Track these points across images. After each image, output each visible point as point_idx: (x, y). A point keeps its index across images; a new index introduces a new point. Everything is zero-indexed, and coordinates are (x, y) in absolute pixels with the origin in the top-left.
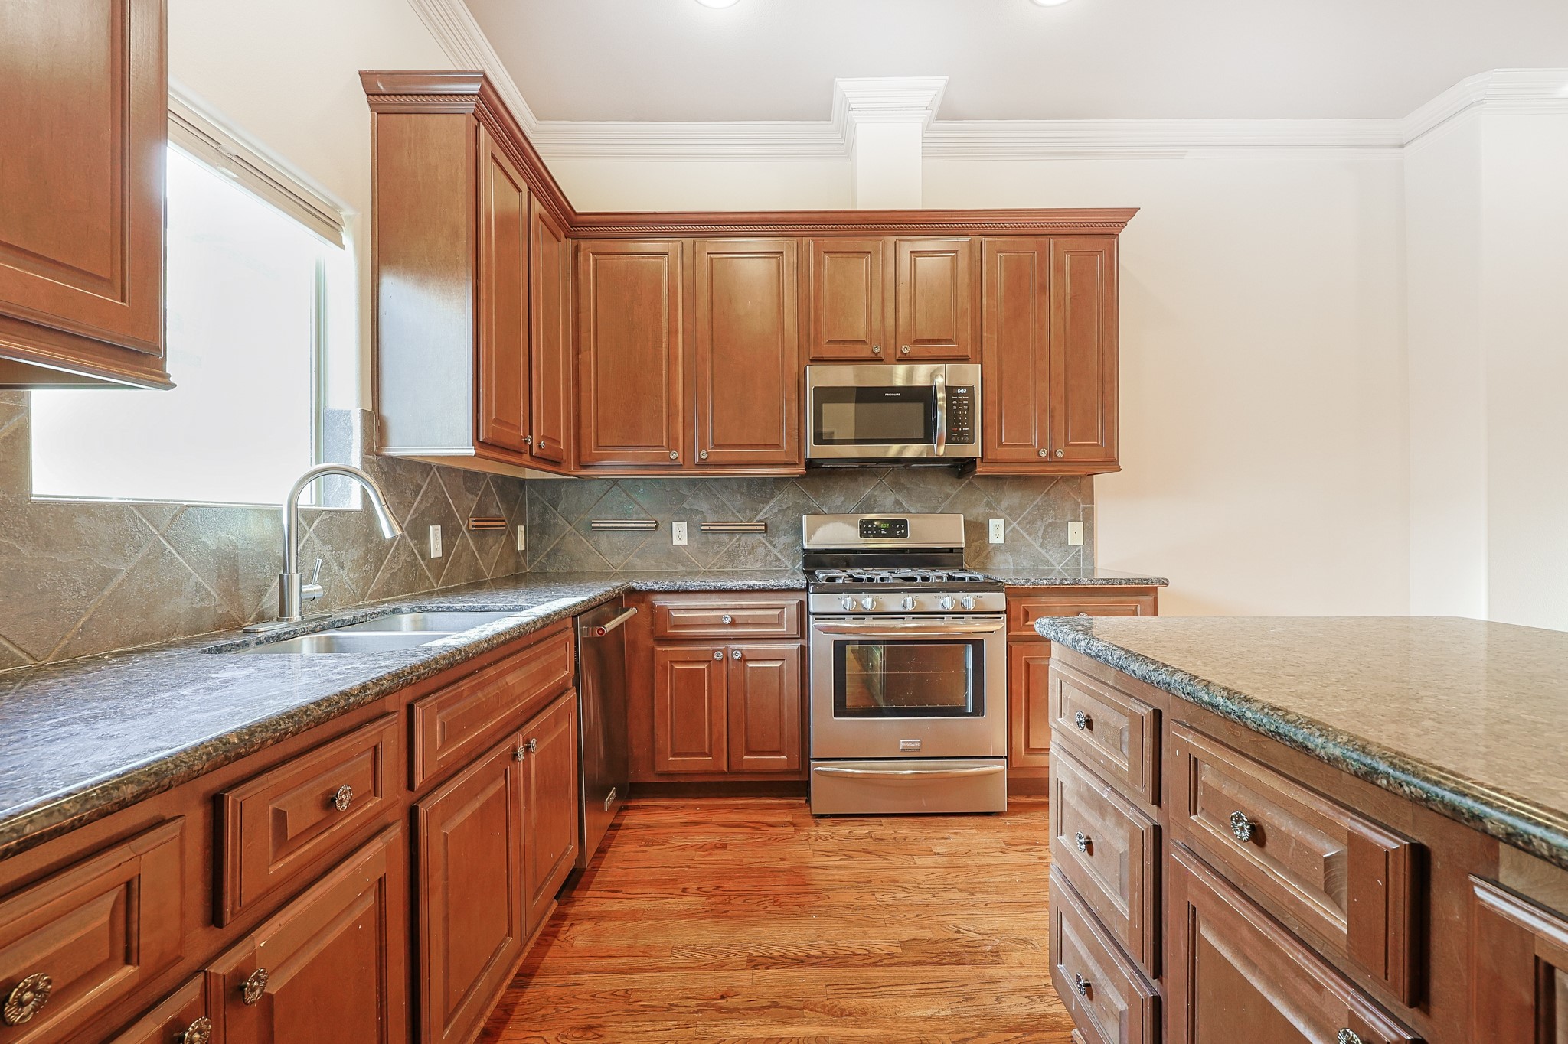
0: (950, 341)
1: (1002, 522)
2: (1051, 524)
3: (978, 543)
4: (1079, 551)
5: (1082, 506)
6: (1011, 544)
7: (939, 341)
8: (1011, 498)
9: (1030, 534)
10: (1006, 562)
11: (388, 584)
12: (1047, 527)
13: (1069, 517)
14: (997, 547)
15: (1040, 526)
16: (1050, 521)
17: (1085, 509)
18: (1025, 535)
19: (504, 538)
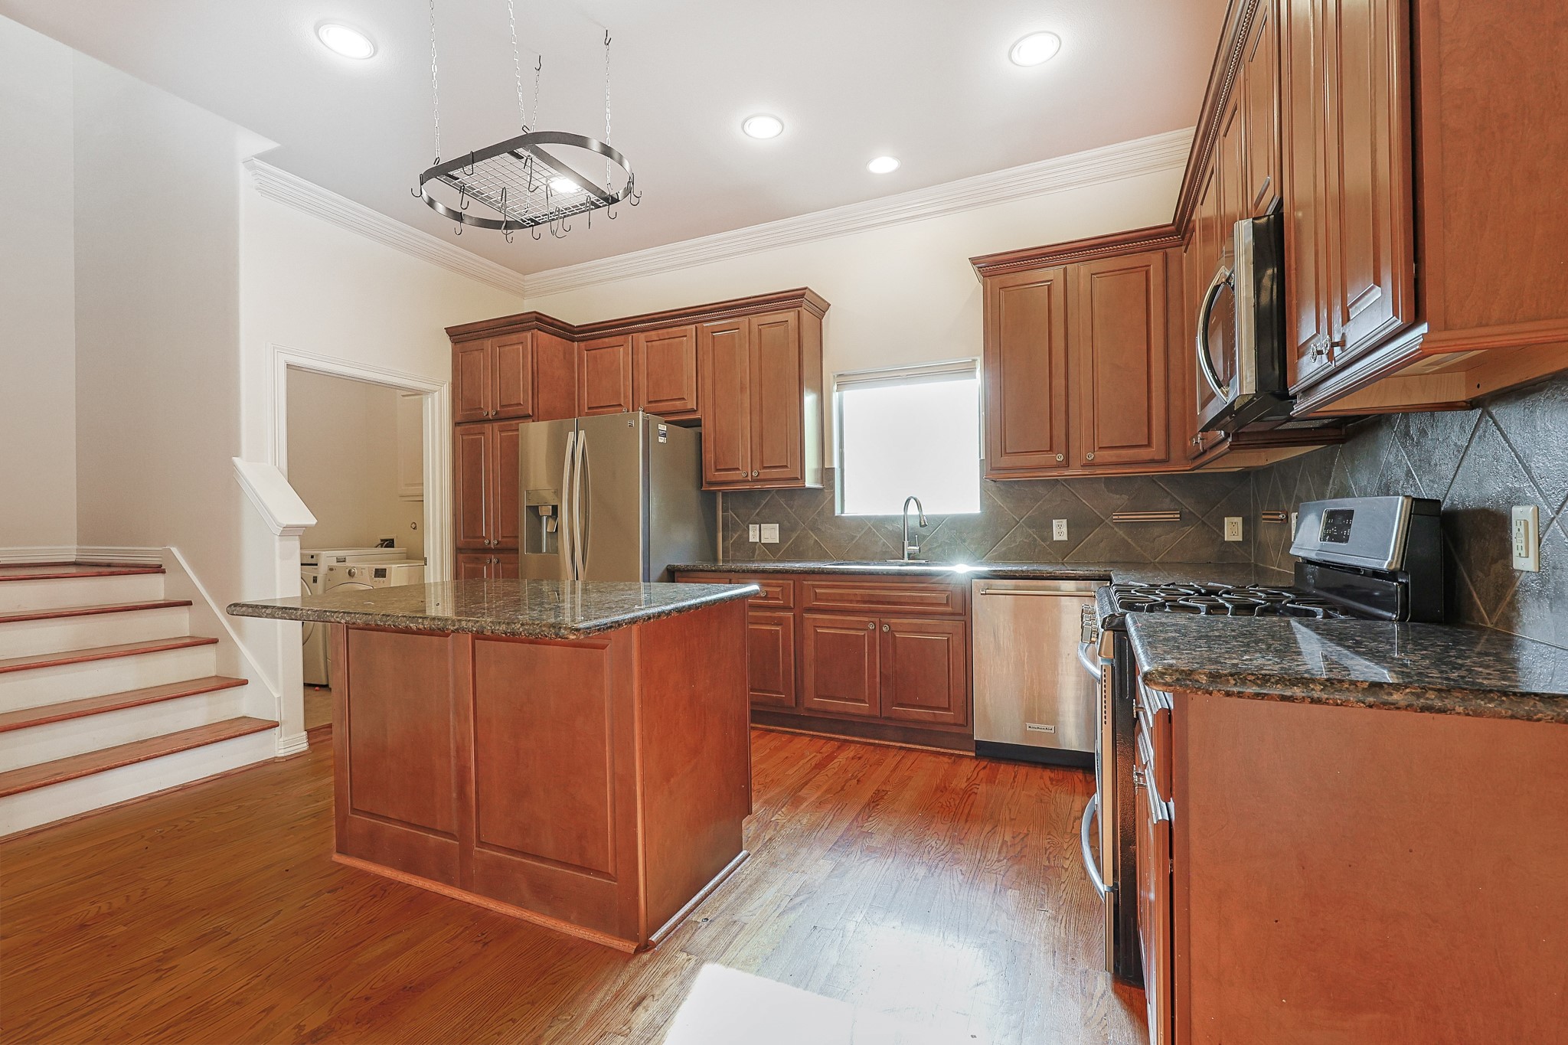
3: (1499, 567)
19: (1189, 529)
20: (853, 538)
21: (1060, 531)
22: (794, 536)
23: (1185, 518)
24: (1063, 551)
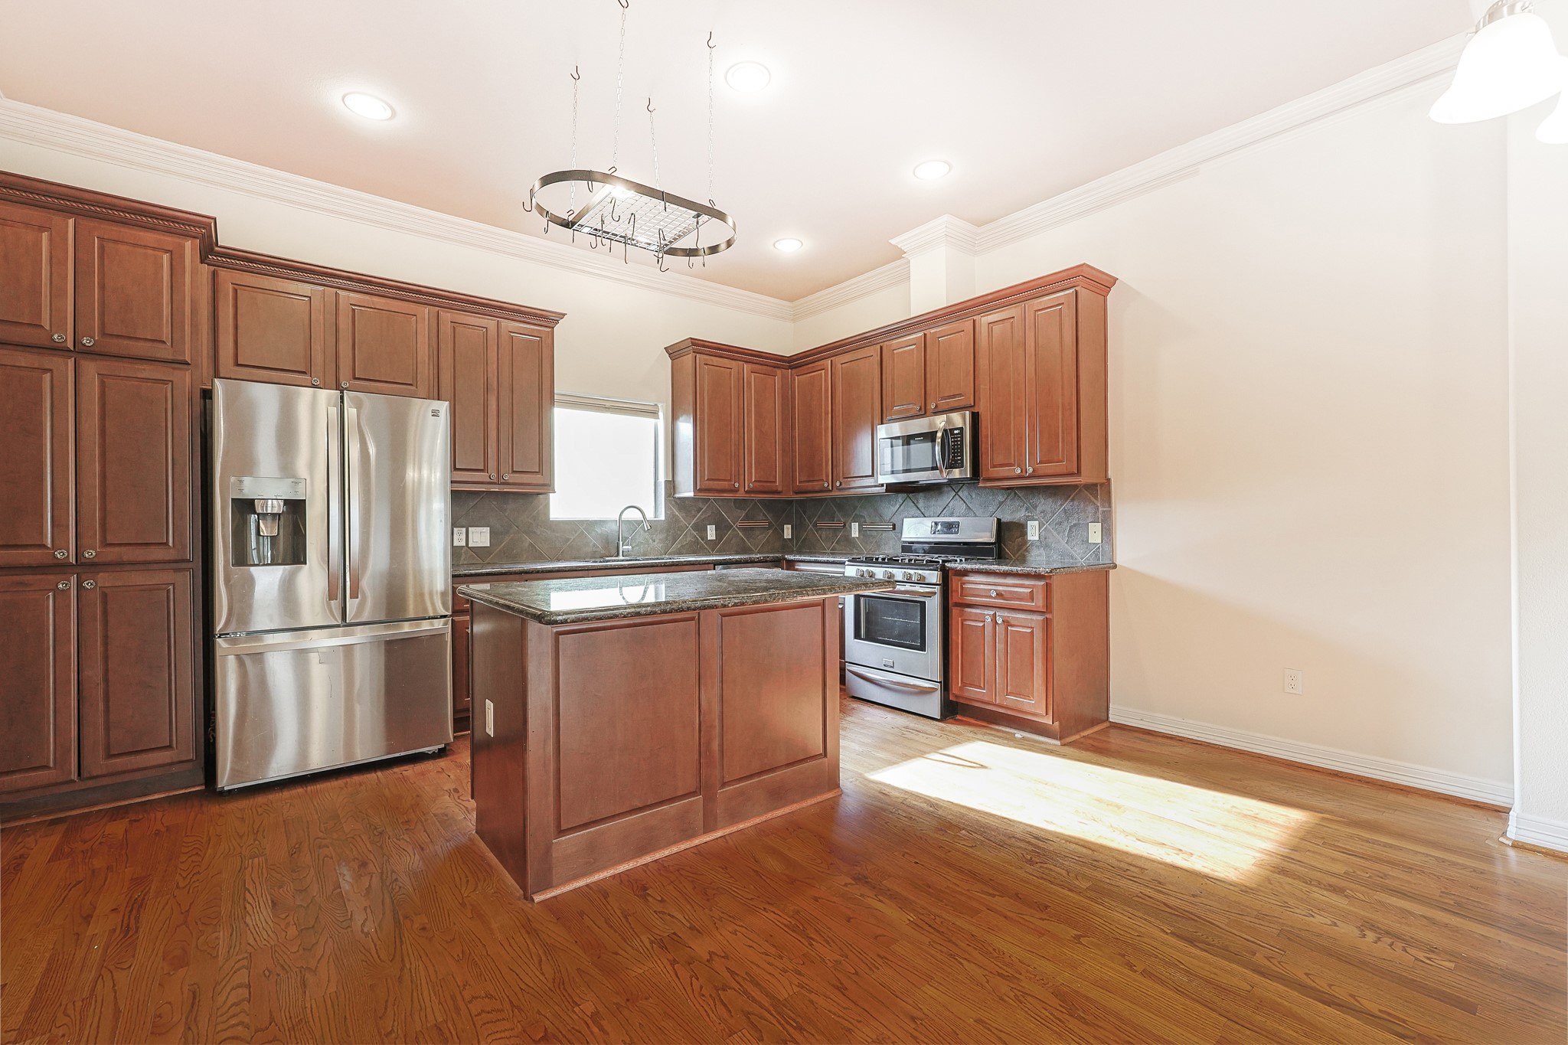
0: (960, 395)
1: (1036, 523)
2: (1075, 525)
3: (1020, 539)
4: (1099, 548)
5: (1100, 509)
6: (1043, 543)
7: (954, 396)
8: (1044, 504)
9: (1059, 533)
10: (1040, 555)
11: (679, 549)
12: (1071, 527)
13: (1090, 520)
14: (1033, 543)
15: (1066, 526)
16: (1075, 522)
17: (1104, 512)
18: (1055, 533)
19: (771, 531)
20: (568, 539)
21: (711, 533)
22: (507, 539)
23: (770, 526)
24: (713, 545)
